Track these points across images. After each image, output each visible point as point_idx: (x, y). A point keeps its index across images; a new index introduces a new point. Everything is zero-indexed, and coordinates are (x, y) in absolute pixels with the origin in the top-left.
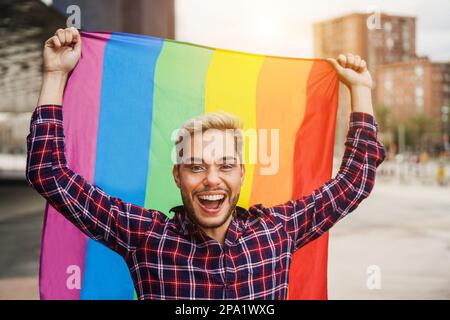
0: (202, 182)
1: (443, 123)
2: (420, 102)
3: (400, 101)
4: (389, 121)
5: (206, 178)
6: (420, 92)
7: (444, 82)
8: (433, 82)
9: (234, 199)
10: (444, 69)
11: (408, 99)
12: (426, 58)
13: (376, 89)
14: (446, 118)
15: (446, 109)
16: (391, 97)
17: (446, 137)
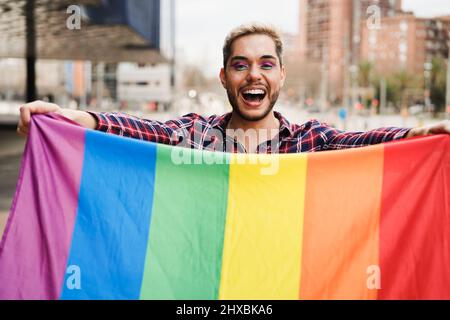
0: (246, 78)
1: (425, 79)
2: (403, 58)
3: (383, 56)
4: (372, 75)
5: (249, 74)
6: (403, 48)
7: (428, 38)
8: (417, 38)
9: (273, 96)
10: (428, 24)
11: (392, 55)
12: (411, 13)
13: (360, 44)
14: (428, 74)
15: (428, 66)
16: (376, 51)
17: (427, 93)
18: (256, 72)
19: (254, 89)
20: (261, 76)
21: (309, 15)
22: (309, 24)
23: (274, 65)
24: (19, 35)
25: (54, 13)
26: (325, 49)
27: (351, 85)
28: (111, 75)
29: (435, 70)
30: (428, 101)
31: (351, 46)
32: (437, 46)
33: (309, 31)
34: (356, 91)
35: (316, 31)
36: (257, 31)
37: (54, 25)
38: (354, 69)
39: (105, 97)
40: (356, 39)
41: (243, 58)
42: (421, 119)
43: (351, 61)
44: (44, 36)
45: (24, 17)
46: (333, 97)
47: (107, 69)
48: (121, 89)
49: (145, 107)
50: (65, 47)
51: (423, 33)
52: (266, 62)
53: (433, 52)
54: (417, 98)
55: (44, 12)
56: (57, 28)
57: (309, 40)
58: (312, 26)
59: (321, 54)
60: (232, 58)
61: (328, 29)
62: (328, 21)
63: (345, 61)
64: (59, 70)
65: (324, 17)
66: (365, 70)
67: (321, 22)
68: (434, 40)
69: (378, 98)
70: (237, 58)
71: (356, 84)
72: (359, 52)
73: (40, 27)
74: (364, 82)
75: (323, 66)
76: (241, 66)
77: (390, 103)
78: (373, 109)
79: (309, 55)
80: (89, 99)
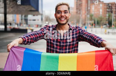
1: (106, 18)
2: (101, 13)
3: (96, 13)
4: (93, 18)
6: (101, 11)
7: (107, 8)
9: (67, 20)
10: (107, 5)
11: (98, 12)
12: (103, 2)
13: (90, 9)
14: (107, 17)
15: (107, 15)
16: (94, 11)
17: (107, 22)
18: (63, 14)
19: (63, 18)
21: (77, 2)
22: (77, 5)
23: (67, 12)
24: (2, 8)
25: (11, 2)
26: (81, 11)
27: (88, 20)
28: (26, 18)
29: (109, 16)
30: (107, 24)
31: (88, 10)
32: (110, 10)
33: (77, 7)
34: (89, 22)
35: (79, 7)
36: (63, 4)
37: (12, 5)
38: (89, 16)
39: (24, 24)
40: (89, 8)
41: (60, 11)
42: (106, 29)
43: (88, 14)
44: (9, 8)
45: (3, 3)
46: (83, 23)
47: (25, 16)
48: (29, 22)
49: (35, 26)
50: (14, 11)
51: (106, 7)
52: (65, 12)
53: (109, 12)
54: (105, 23)
55: (9, 2)
56: (12, 6)
57: (77, 9)
58: (78, 5)
59: (80, 12)
60: (57, 11)
61: (82, 6)
62: (82, 4)
63: (86, 14)
64: (13, 17)
65: (81, 3)
66: (91, 16)
67: (80, 4)
68: (109, 9)
69: (95, 23)
70: (58, 11)
71: (89, 20)
72: (90, 12)
73: (8, 6)
74: (91, 19)
75: (81, 15)
76: (59, 13)
77: (98, 25)
78: (94, 26)
79: (77, 12)
80: (20, 24)
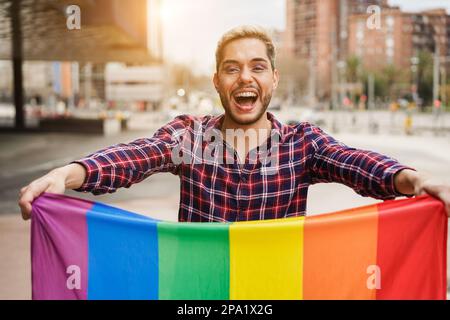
1: (412, 73)
2: (390, 53)
3: (371, 51)
4: (359, 71)
5: (240, 77)
6: (390, 43)
7: (414, 33)
8: (403, 33)
9: (265, 99)
10: (414, 19)
11: (379, 50)
12: (397, 8)
13: (347, 39)
14: (415, 69)
15: (415, 60)
16: (363, 47)
17: (414, 87)
18: (247, 75)
20: (252, 79)
21: (296, 12)
22: (296, 20)
23: (265, 67)
24: (4, 36)
25: (40, 14)
26: (312, 45)
27: (339, 81)
28: (98, 75)
29: (423, 64)
30: (415, 96)
31: (339, 42)
32: (424, 40)
33: (296, 28)
34: (344, 87)
35: (303, 29)
36: (248, 35)
37: (40, 26)
38: (342, 65)
39: (93, 97)
40: (343, 34)
41: (234, 62)
42: (409, 115)
43: (339, 57)
44: (30, 37)
45: (8, 19)
46: (321, 93)
47: (94, 69)
48: (109, 90)
49: (134, 106)
50: (51, 48)
51: (408, 28)
52: (257, 65)
53: (420, 46)
54: (405, 92)
55: (30, 13)
56: (43, 29)
57: (297, 36)
58: (300, 22)
59: (309, 50)
60: (225, 64)
61: (315, 26)
62: (315, 17)
63: (332, 57)
64: (47, 71)
65: (311, 13)
66: (353, 65)
67: (308, 19)
68: (420, 35)
69: (366, 92)
70: (227, 62)
71: (343, 80)
72: (347, 47)
73: (26, 29)
74: (352, 77)
75: (311, 62)
76: (232, 70)
77: (379, 99)
78: (362, 105)
79: (296, 51)
80: (78, 99)
